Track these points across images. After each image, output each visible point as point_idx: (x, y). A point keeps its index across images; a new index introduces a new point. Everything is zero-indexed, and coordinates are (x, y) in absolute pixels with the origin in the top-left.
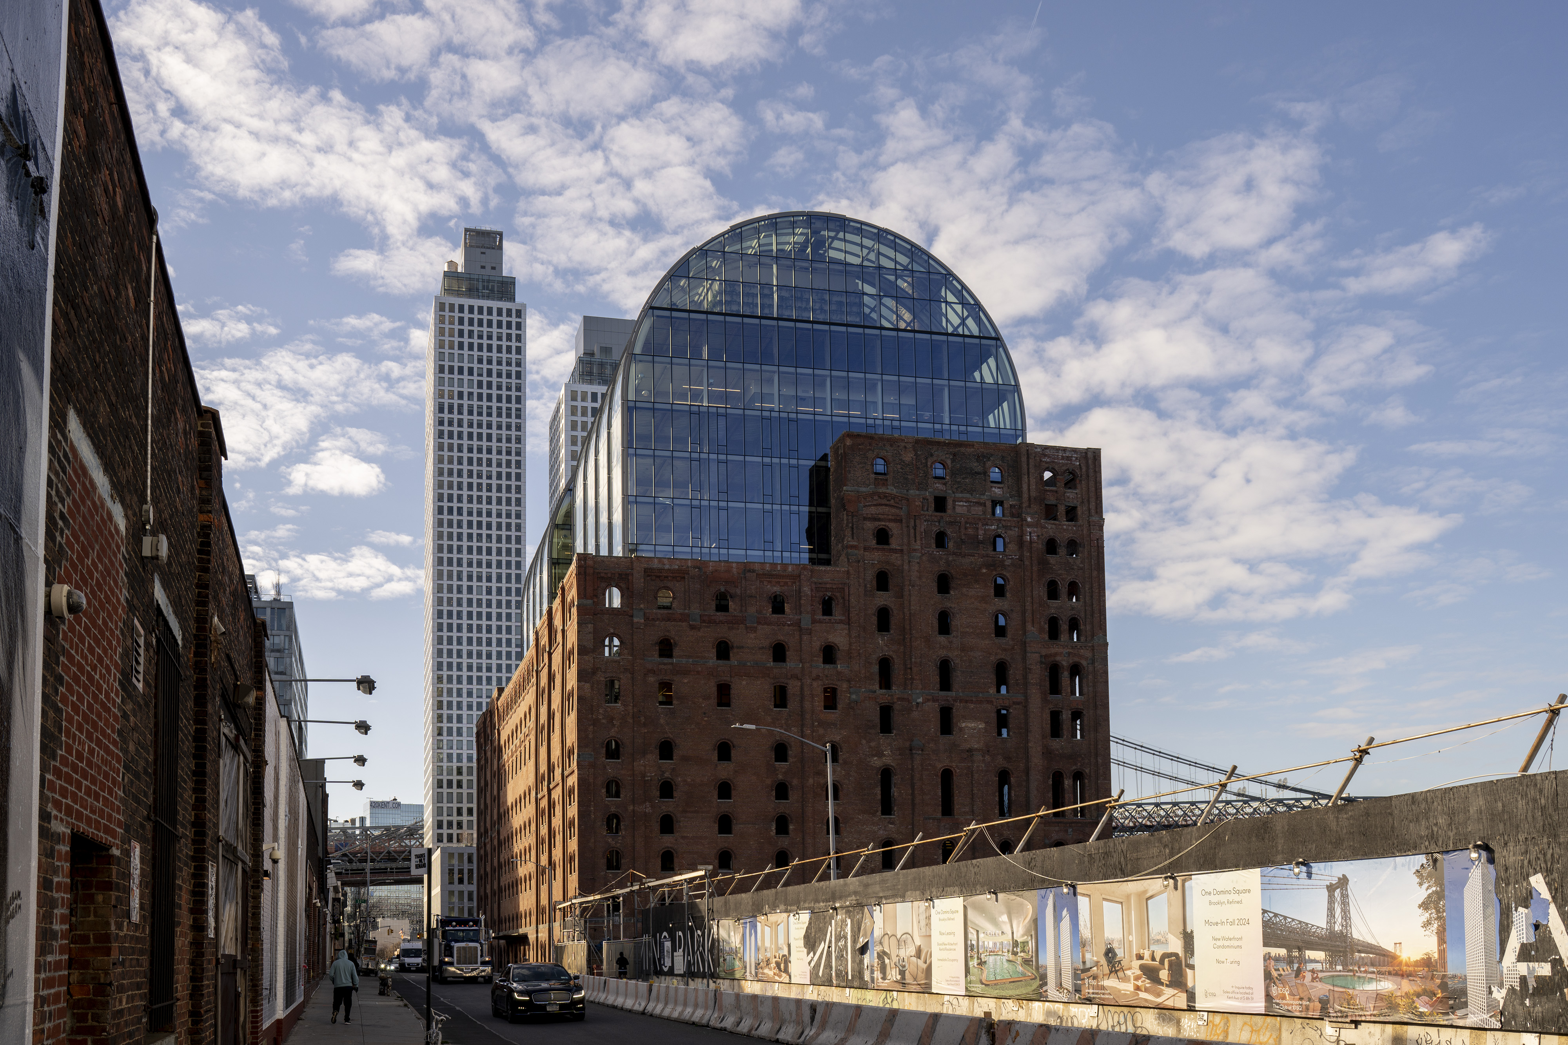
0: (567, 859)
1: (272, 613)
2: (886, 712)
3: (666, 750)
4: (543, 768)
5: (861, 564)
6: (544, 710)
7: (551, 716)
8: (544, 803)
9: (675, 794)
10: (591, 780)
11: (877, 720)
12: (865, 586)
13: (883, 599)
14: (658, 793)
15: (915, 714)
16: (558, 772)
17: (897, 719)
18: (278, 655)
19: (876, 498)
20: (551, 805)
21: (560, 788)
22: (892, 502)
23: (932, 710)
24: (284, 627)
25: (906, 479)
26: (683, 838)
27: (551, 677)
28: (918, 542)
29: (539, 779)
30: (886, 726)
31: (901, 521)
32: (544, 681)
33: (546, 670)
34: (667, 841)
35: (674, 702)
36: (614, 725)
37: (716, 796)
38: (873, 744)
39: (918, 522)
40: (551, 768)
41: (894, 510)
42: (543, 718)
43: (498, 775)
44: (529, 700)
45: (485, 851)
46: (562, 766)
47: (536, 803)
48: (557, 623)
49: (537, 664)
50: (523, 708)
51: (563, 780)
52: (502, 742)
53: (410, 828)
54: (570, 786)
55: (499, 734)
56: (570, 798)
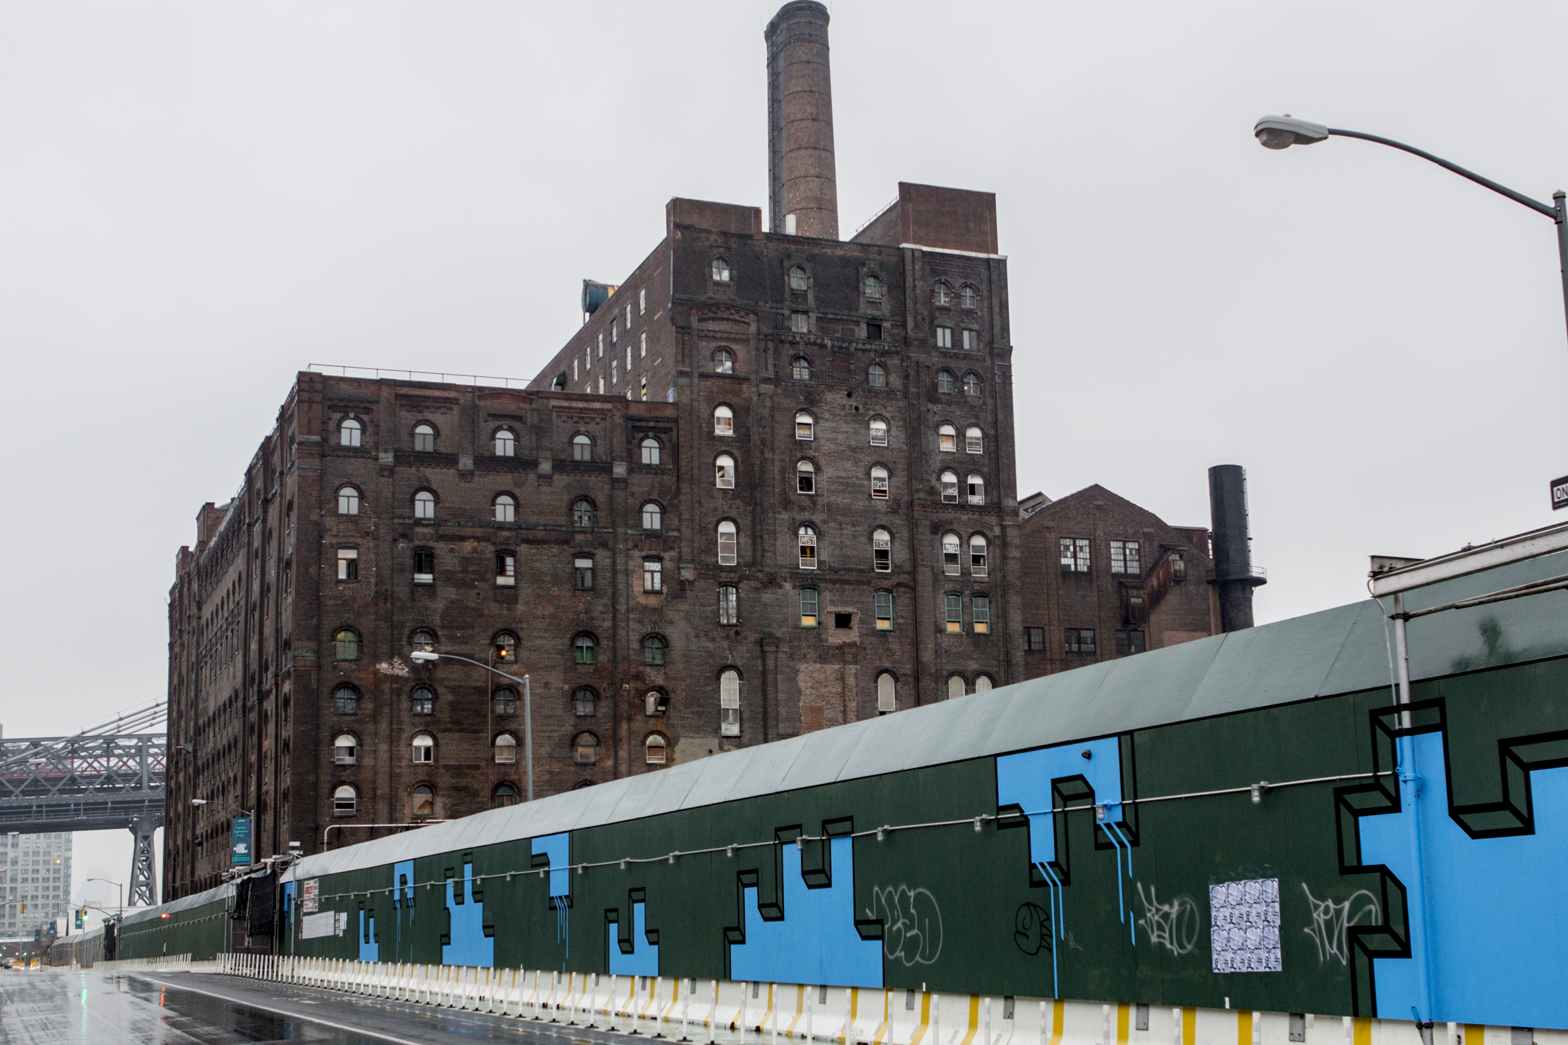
4: (254, 666)
6: (256, 580)
7: (265, 589)
8: (253, 717)
10: (314, 686)
16: (272, 670)
20: (263, 718)
21: (272, 697)
27: (267, 536)
29: (249, 679)
32: (256, 540)
33: (257, 527)
36: (349, 609)
40: (264, 667)
42: (256, 592)
43: (197, 667)
44: (240, 563)
45: (177, 783)
46: (277, 661)
47: (244, 716)
48: (276, 459)
49: (250, 516)
50: (231, 575)
51: (277, 684)
52: (203, 621)
53: (72, 741)
54: (285, 694)
55: (200, 608)
56: (286, 711)
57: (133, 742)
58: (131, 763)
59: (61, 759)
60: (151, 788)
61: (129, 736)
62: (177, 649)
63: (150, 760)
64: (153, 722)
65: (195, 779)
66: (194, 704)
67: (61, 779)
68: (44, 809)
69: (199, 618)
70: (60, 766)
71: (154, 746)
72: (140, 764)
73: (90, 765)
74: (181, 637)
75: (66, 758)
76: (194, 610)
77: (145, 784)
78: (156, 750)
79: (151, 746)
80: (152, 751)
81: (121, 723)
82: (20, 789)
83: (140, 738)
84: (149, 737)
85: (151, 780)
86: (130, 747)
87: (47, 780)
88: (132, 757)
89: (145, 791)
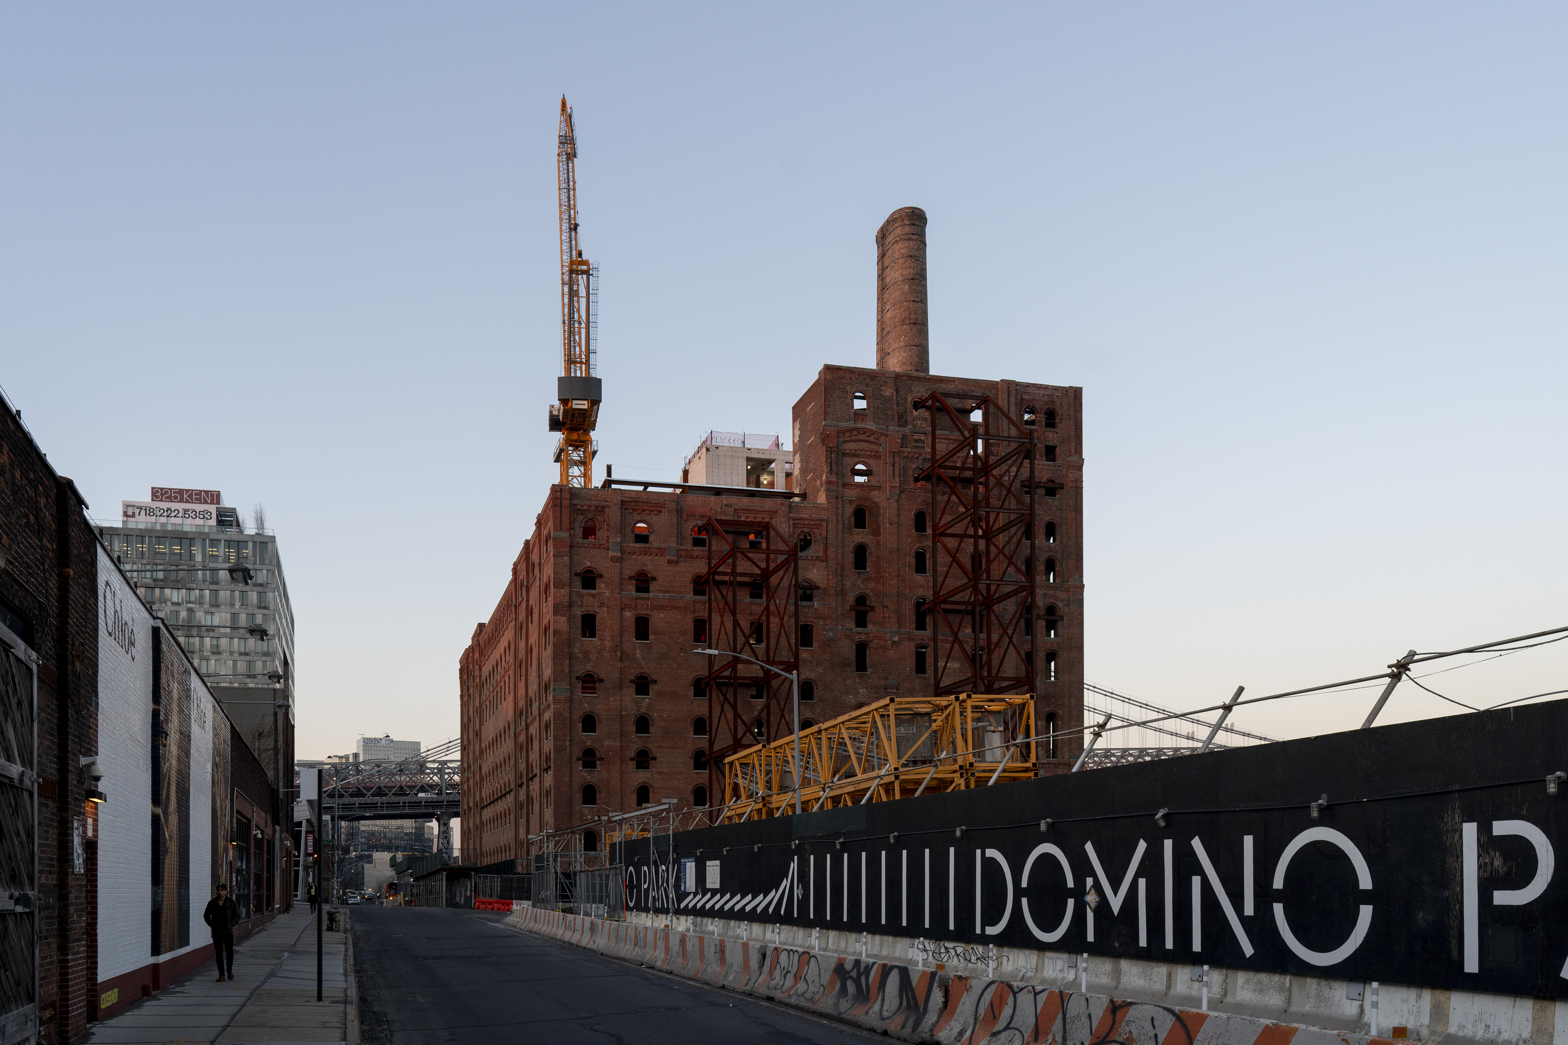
0: (544, 792)
1: (254, 548)
2: (861, 649)
3: (642, 685)
4: (522, 703)
5: (840, 500)
6: (522, 645)
7: (528, 650)
8: (522, 738)
9: (651, 729)
10: (567, 715)
11: (853, 657)
12: (843, 522)
13: (860, 536)
14: (634, 728)
15: (891, 653)
16: (535, 705)
17: (871, 657)
18: (260, 589)
19: (855, 433)
20: (529, 739)
21: (536, 724)
22: (872, 438)
23: (908, 649)
24: (267, 561)
25: (886, 414)
26: (659, 773)
27: (530, 612)
28: (897, 479)
29: (519, 714)
30: (861, 665)
31: (879, 457)
32: (522, 615)
33: (524, 605)
34: (642, 776)
35: (651, 637)
36: (589, 660)
37: (692, 732)
38: (848, 682)
39: (897, 459)
40: (529, 703)
41: (873, 447)
42: (522, 653)
43: (480, 711)
44: (508, 635)
45: (468, 786)
46: (540, 700)
47: (515, 738)
48: (534, 557)
49: (516, 599)
50: (503, 643)
51: (540, 714)
52: (483, 678)
53: (400, 764)
54: (546, 720)
55: (480, 670)
56: (547, 732)
57: (436, 765)
58: (435, 778)
59: (394, 775)
60: (447, 794)
61: (434, 761)
62: (465, 699)
63: (446, 776)
64: (447, 753)
65: (480, 783)
66: (478, 734)
67: (394, 787)
68: (385, 805)
69: (480, 676)
70: (393, 779)
71: (449, 768)
72: (441, 778)
73: (411, 779)
74: (468, 690)
75: (396, 774)
76: (477, 673)
77: (444, 791)
78: (450, 770)
79: (446, 768)
80: (447, 771)
81: (428, 753)
82: (371, 792)
83: (440, 762)
84: (446, 762)
85: (447, 789)
86: (434, 768)
87: (386, 787)
88: (436, 774)
89: (444, 795)
